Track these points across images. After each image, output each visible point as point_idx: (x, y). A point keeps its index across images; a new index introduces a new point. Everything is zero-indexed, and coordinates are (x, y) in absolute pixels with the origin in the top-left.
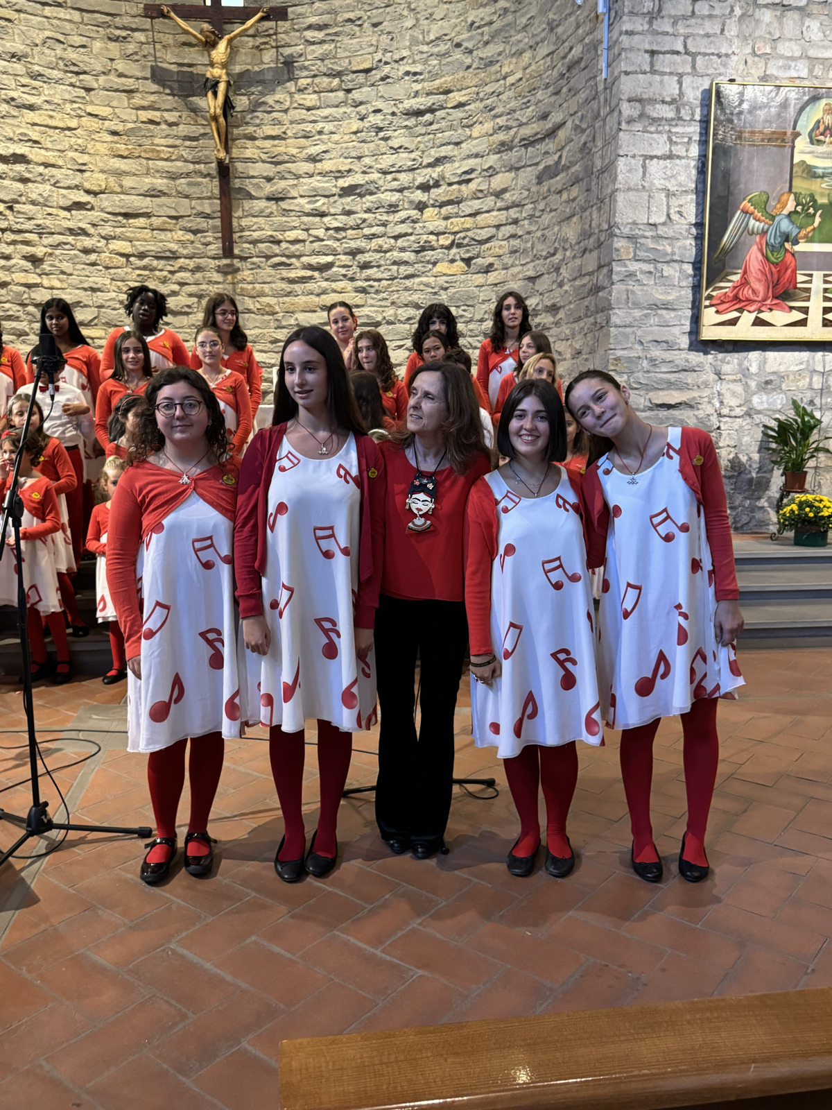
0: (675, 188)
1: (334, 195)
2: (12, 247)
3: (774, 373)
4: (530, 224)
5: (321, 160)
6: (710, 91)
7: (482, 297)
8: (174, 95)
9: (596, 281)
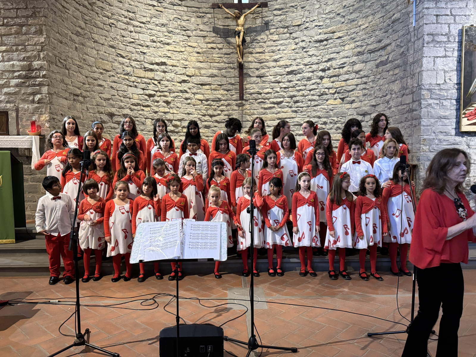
0: (448, 69)
1: (284, 74)
2: (159, 98)
4: (373, 84)
5: (279, 61)
6: (462, 30)
7: (349, 113)
8: (221, 37)
9: (411, 107)
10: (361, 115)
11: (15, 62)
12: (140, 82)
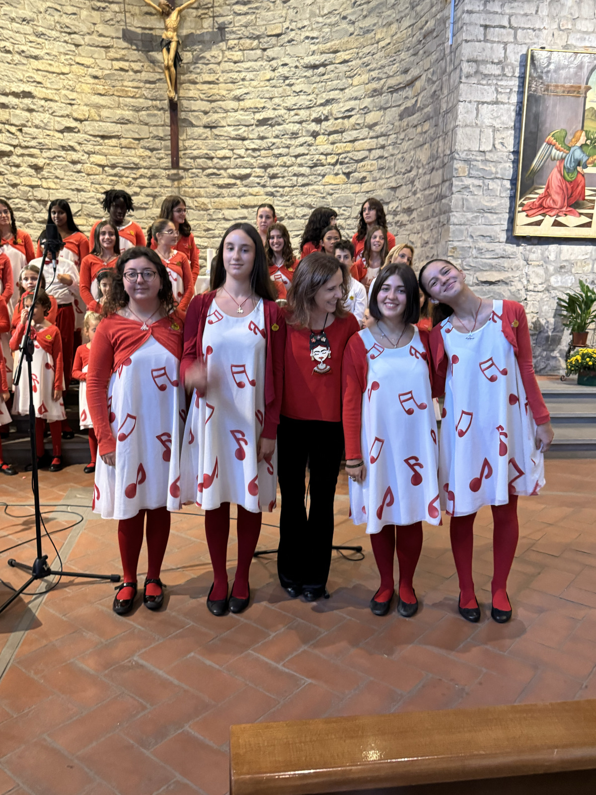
0: (499, 126)
1: (252, 125)
2: (21, 158)
3: (566, 261)
4: (394, 149)
5: (243, 100)
6: (526, 55)
7: (357, 200)
8: (138, 50)
9: (440, 191)
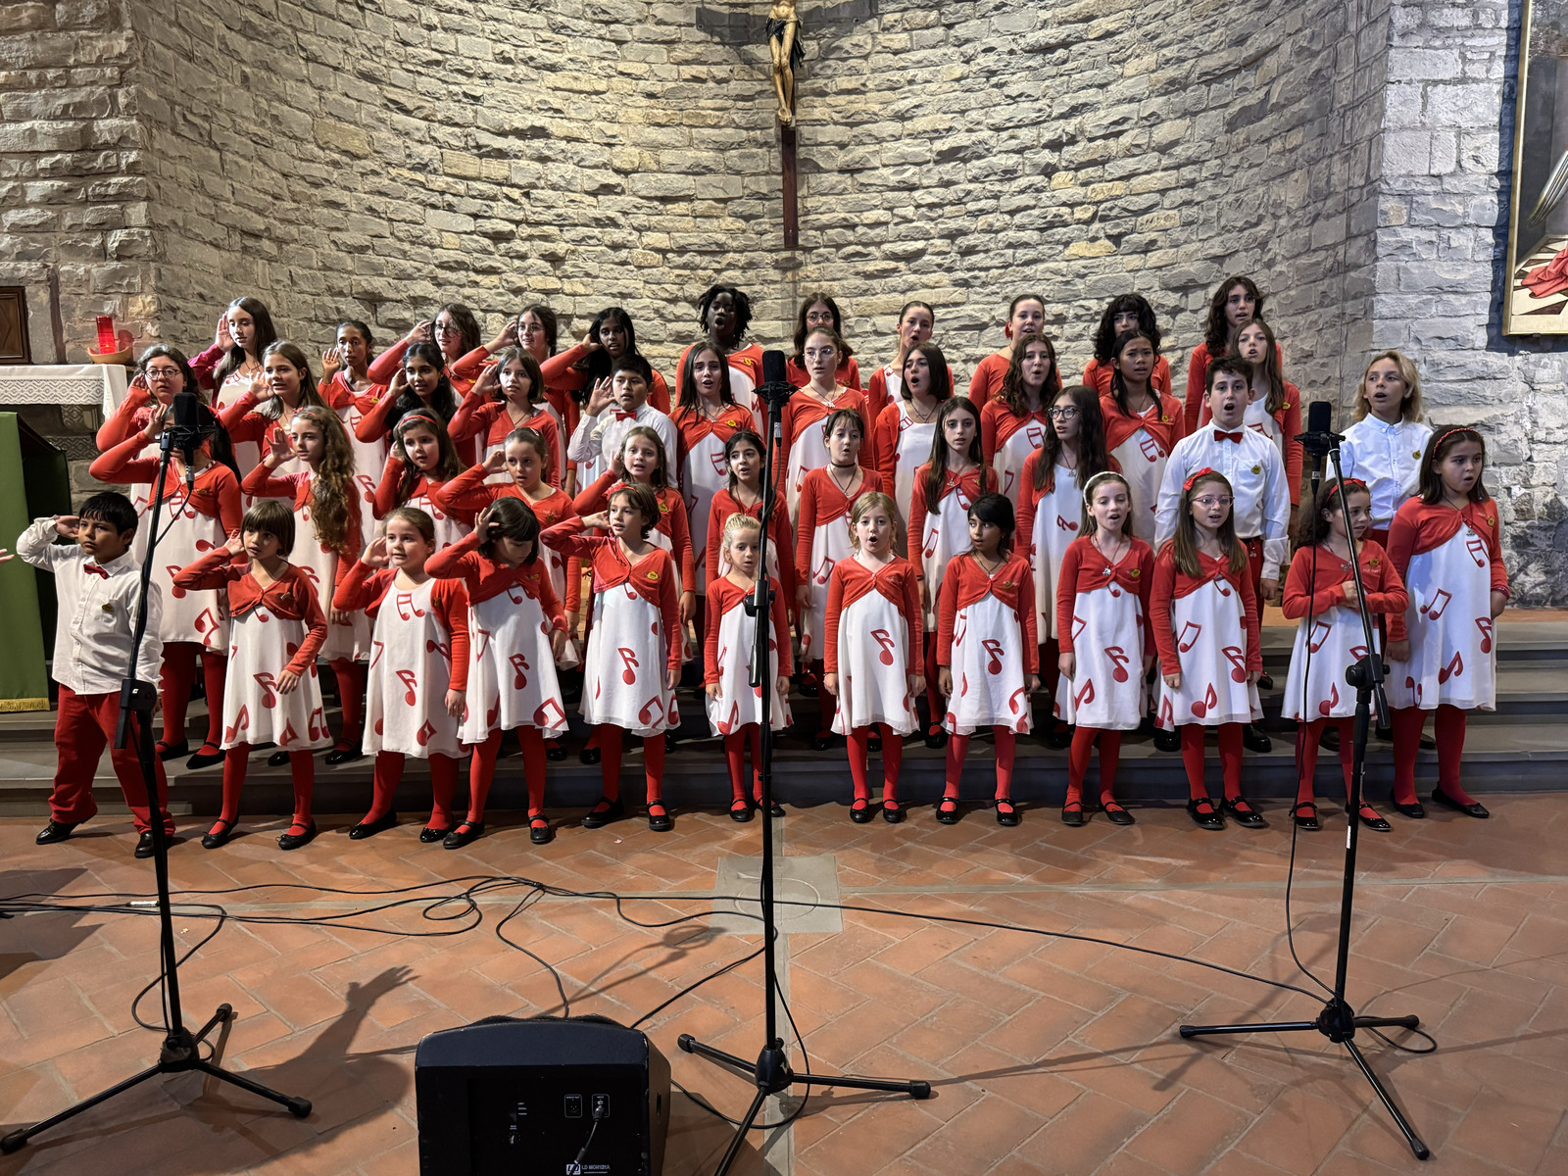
0: (1470, 124)
1: (928, 162)
2: (528, 243)
4: (1215, 185)
5: (911, 118)
7: (1138, 284)
8: (723, 44)
9: (1340, 257)
10: (1175, 290)
11: (36, 124)
12: (462, 192)
